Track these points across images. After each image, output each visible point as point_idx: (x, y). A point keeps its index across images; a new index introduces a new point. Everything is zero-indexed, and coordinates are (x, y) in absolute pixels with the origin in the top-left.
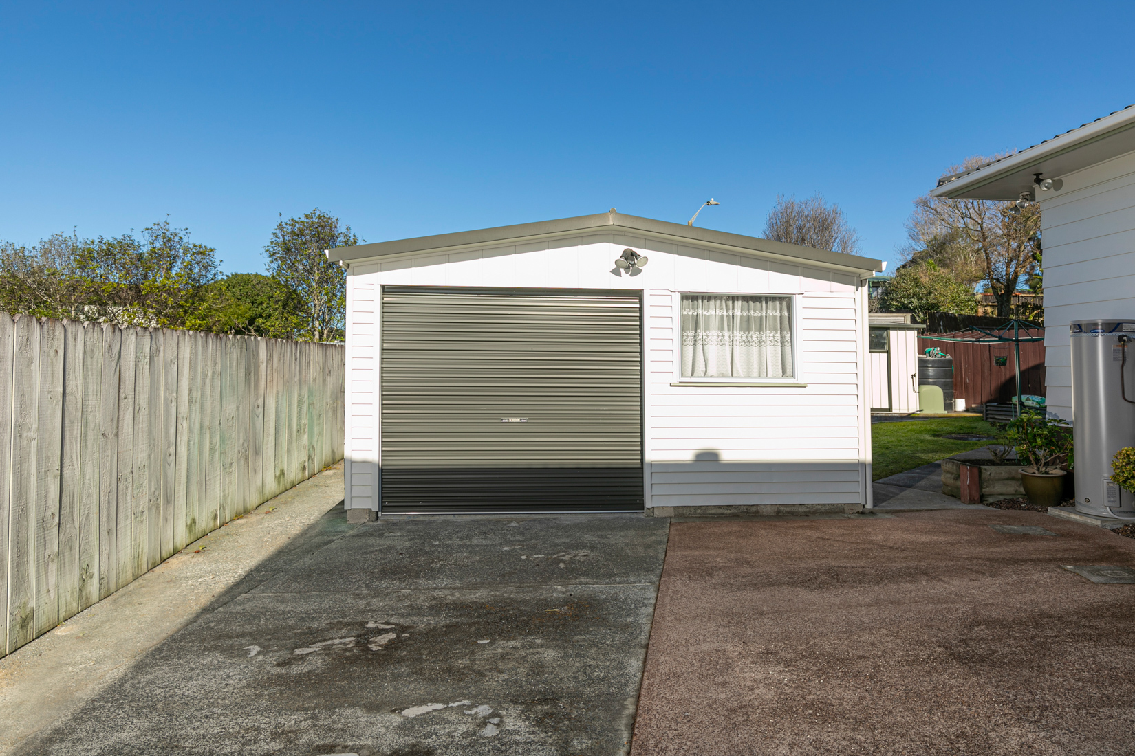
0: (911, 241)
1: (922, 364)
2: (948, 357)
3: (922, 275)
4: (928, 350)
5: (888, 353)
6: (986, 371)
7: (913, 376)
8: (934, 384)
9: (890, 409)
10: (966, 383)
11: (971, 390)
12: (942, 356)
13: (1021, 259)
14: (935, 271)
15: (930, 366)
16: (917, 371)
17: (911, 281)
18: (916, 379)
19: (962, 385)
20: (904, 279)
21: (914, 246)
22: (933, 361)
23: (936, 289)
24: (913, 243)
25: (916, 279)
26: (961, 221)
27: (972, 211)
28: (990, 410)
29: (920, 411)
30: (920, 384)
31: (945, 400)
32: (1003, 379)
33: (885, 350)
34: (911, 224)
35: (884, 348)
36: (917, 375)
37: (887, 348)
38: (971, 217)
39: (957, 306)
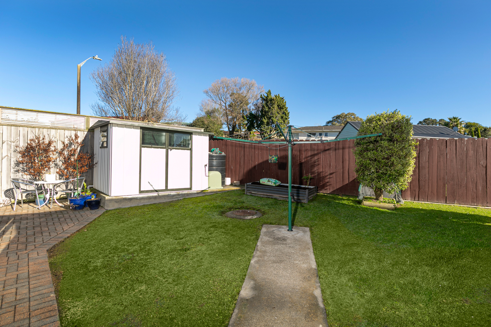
0: (200, 111)
1: (211, 157)
2: (223, 154)
3: (205, 120)
4: (213, 149)
5: (191, 150)
6: (242, 162)
7: (206, 165)
8: (216, 170)
9: (191, 189)
10: (231, 169)
11: (233, 173)
12: (220, 153)
13: (238, 118)
14: (210, 119)
15: (214, 159)
16: (208, 163)
17: (201, 122)
18: (207, 168)
19: (229, 170)
20: (198, 121)
21: (201, 113)
22: (216, 156)
23: (210, 126)
24: (201, 112)
25: (203, 121)
26: (219, 101)
27: (223, 98)
28: (249, 188)
29: (208, 188)
30: (210, 170)
31: (222, 180)
32: (250, 167)
33: (189, 148)
34: (200, 105)
35: (188, 147)
36: (208, 165)
37: (190, 147)
38: (222, 101)
39: (217, 133)
